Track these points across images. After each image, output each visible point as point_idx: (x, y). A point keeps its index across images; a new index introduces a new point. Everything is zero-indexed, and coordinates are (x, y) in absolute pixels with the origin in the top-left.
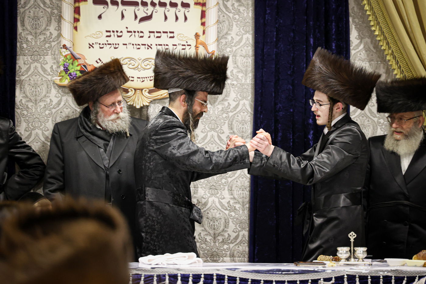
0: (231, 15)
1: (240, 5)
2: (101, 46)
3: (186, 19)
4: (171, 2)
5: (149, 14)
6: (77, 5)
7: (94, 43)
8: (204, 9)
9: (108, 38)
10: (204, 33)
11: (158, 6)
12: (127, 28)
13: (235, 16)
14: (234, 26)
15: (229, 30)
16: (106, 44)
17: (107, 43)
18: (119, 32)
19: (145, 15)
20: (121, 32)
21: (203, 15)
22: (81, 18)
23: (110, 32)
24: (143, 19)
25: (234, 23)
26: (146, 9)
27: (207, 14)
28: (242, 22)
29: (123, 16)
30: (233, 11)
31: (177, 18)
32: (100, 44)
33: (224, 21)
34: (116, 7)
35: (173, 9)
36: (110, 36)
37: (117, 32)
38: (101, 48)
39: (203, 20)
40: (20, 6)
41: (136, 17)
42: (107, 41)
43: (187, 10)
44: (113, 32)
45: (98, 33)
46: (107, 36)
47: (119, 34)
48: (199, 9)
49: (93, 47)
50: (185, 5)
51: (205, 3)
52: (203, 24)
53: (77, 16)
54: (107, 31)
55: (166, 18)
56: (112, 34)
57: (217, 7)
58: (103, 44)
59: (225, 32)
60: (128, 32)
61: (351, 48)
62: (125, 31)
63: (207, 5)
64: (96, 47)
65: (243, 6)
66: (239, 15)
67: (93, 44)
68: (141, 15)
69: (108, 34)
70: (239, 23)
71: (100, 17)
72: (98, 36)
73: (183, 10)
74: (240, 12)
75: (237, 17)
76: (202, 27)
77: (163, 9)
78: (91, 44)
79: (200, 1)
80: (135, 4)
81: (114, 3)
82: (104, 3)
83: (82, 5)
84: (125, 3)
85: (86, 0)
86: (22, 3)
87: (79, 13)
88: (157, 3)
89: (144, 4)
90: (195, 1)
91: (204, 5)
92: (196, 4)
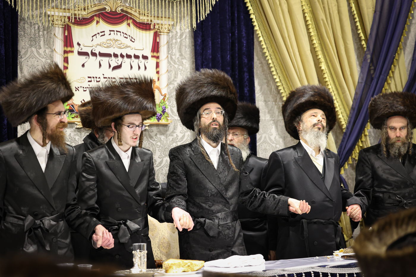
0: (176, 66)
1: (182, 59)
2: (85, 89)
3: (146, 68)
4: (134, 55)
5: (119, 64)
6: (66, 55)
7: (80, 87)
8: (158, 61)
9: (90, 83)
10: (158, 80)
11: (125, 57)
12: (103, 75)
13: (179, 67)
14: (179, 74)
15: (175, 77)
16: (88, 88)
17: (88, 86)
18: (98, 78)
19: (116, 65)
20: (99, 78)
21: (158, 65)
22: (69, 66)
23: (91, 77)
24: (115, 68)
25: (179, 72)
26: (117, 59)
27: (160, 64)
28: (184, 71)
29: (100, 65)
30: (178, 63)
31: (139, 68)
32: (83, 88)
33: (171, 71)
34: (94, 58)
35: (136, 61)
36: (91, 81)
37: (96, 78)
38: (84, 91)
39: (158, 70)
40: (20, 57)
41: (110, 66)
42: (89, 85)
43: (146, 61)
44: (93, 78)
45: (82, 79)
46: (89, 81)
47: (98, 80)
48: (154, 60)
49: (79, 90)
50: (145, 57)
51: (159, 56)
52: (158, 72)
53: (66, 65)
54: (89, 77)
55: (131, 67)
56: (92, 79)
57: (167, 60)
58: (86, 88)
59: (172, 78)
60: (104, 78)
61: (256, 92)
62: (102, 77)
63: (160, 57)
64: (81, 90)
65: (185, 59)
66: (182, 66)
67: (78, 87)
68: (113, 64)
69: (90, 79)
70: (182, 72)
71: (83, 65)
72: (82, 81)
73: (143, 61)
74: (182, 63)
75: (181, 67)
76: (157, 75)
77: (129, 60)
78: (77, 88)
79: (155, 54)
80: (109, 55)
81: (94, 54)
82: (86, 54)
83: (70, 56)
84: (101, 55)
85: (72, 52)
86: (21, 54)
87: (67, 62)
88: (125, 55)
89: (116, 56)
90: (152, 54)
91: (158, 58)
92: (153, 57)
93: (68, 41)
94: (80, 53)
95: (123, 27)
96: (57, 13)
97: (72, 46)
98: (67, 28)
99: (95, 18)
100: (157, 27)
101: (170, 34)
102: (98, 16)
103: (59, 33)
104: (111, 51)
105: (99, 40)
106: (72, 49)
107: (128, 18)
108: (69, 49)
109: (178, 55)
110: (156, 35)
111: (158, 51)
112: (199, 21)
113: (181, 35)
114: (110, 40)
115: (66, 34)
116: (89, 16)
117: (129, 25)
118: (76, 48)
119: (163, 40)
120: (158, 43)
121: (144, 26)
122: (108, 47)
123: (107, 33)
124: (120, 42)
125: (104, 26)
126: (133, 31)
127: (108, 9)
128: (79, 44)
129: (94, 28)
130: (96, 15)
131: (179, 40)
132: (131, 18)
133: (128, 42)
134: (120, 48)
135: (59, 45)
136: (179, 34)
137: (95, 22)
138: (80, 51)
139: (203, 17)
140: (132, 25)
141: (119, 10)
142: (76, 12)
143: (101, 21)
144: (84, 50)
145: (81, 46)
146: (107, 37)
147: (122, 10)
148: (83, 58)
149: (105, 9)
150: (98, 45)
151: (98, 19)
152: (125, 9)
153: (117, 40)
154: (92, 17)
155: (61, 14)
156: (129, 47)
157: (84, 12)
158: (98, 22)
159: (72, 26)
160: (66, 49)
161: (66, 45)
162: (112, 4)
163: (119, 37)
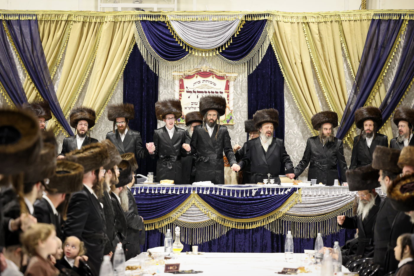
1: (242, 93)
6: (180, 93)
8: (228, 94)
13: (240, 97)
14: (240, 100)
15: (238, 102)
16: (191, 108)
20: (197, 103)
22: (182, 98)
28: (243, 99)
29: (197, 97)
30: (240, 95)
32: (189, 107)
33: (236, 99)
34: (195, 93)
38: (189, 109)
39: (228, 98)
44: (194, 103)
45: (188, 103)
46: (192, 105)
48: (227, 94)
50: (221, 93)
53: (180, 97)
54: (192, 103)
57: (233, 93)
59: (236, 102)
65: (244, 93)
66: (242, 96)
71: (189, 97)
78: (186, 108)
79: (227, 91)
80: (202, 92)
82: (191, 92)
83: (182, 93)
84: (198, 92)
85: (184, 91)
86: (160, 93)
87: (181, 96)
88: (211, 92)
89: (206, 92)
90: (225, 91)
91: (228, 92)
92: (225, 92)
93: (182, 86)
94: (187, 92)
95: (210, 79)
96: (175, 74)
97: (183, 88)
98: (181, 80)
99: (195, 75)
100: (228, 77)
101: (236, 81)
102: (197, 74)
103: (177, 83)
104: (203, 90)
105: (197, 85)
106: (184, 90)
107: (213, 74)
108: (182, 90)
109: (240, 91)
110: (228, 81)
111: (228, 89)
112: (249, 74)
113: (242, 81)
114: (203, 85)
115: (181, 83)
116: (192, 74)
117: (213, 77)
118: (186, 90)
119: (231, 84)
120: (229, 85)
121: (221, 78)
122: (202, 88)
123: (201, 82)
124: (208, 86)
125: (200, 78)
126: (215, 80)
127: (202, 71)
128: (187, 88)
129: (194, 80)
130: (196, 74)
131: (240, 84)
132: (214, 74)
133: (212, 85)
134: (208, 89)
135: (177, 88)
136: (241, 81)
137: (195, 77)
139: (251, 72)
140: (214, 77)
141: (208, 71)
142: (185, 73)
143: (199, 77)
144: (190, 90)
145: (188, 88)
146: (201, 83)
147: (209, 70)
148: (189, 94)
149: (201, 70)
150: (197, 87)
151: (197, 76)
152: (212, 70)
153: (207, 85)
154: (195, 74)
155: (178, 74)
156: (213, 88)
157: (190, 73)
158: (197, 77)
159: (184, 79)
160: (180, 90)
161: (181, 88)
162: (205, 68)
163: (207, 83)
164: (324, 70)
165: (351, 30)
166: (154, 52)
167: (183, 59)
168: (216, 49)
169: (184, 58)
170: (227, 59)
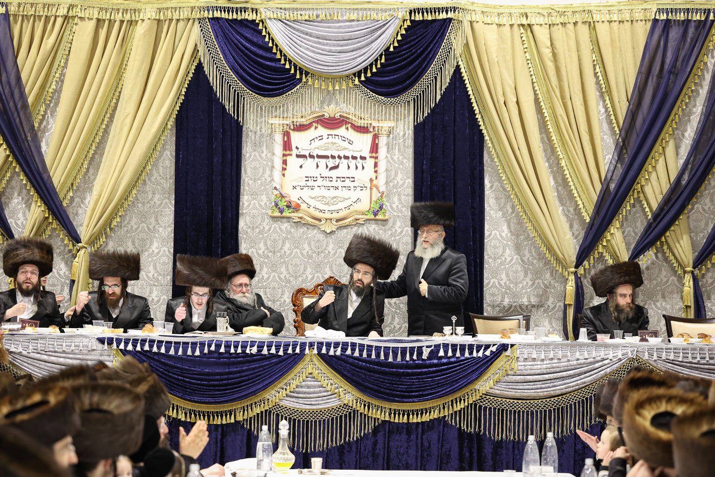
1: (403, 158)
2: (302, 188)
3: (363, 168)
4: (352, 156)
5: (337, 164)
6: (285, 158)
8: (377, 161)
10: (376, 178)
11: (343, 158)
12: (320, 174)
14: (399, 173)
15: (395, 176)
16: (305, 186)
19: (334, 165)
20: (316, 177)
21: (376, 165)
22: (287, 168)
23: (308, 177)
24: (332, 168)
25: (399, 171)
26: (334, 160)
27: (378, 164)
28: (405, 170)
29: (318, 166)
30: (398, 163)
31: (357, 167)
33: (391, 170)
34: (312, 159)
35: (354, 161)
36: (308, 181)
37: (314, 177)
39: (376, 169)
40: (244, 160)
41: (327, 167)
42: (306, 184)
43: (364, 161)
44: (311, 177)
45: (299, 178)
46: (306, 181)
47: (315, 179)
48: (373, 160)
49: (296, 188)
50: (363, 158)
52: (376, 172)
53: (284, 166)
54: (306, 177)
55: (349, 167)
56: (310, 179)
57: (386, 159)
58: (303, 186)
59: (392, 177)
60: (321, 177)
62: (319, 177)
63: (379, 158)
65: (406, 159)
66: (403, 165)
67: (296, 186)
68: (331, 165)
69: (307, 179)
70: (402, 171)
71: (301, 167)
72: (300, 180)
73: (361, 161)
74: (403, 163)
75: (401, 167)
76: (375, 174)
77: (346, 161)
79: (374, 155)
80: (326, 157)
81: (312, 156)
82: (304, 156)
83: (288, 158)
84: (319, 157)
85: (291, 155)
86: (246, 157)
87: (286, 164)
88: (343, 156)
89: (333, 157)
90: (371, 155)
91: (376, 158)
92: (371, 157)
93: (287, 146)
94: (298, 156)
95: (342, 131)
96: (275, 121)
97: (290, 149)
98: (287, 134)
99: (314, 124)
100: (376, 129)
101: (392, 136)
102: (317, 122)
103: (279, 139)
104: (328, 153)
105: (317, 143)
106: (291, 153)
107: (347, 123)
108: (288, 152)
109: (399, 155)
110: (376, 137)
111: (377, 152)
112: (416, 123)
113: (403, 136)
114: (328, 143)
115: (286, 139)
116: (308, 122)
117: (347, 129)
118: (295, 152)
119: (383, 141)
120: (377, 144)
121: (363, 130)
122: (326, 150)
123: (325, 137)
124: (338, 145)
125: (322, 131)
126: (351, 134)
127: (327, 116)
128: (297, 148)
129: (312, 133)
130: (314, 122)
132: (349, 123)
133: (346, 144)
134: (338, 150)
135: (278, 149)
136: (400, 136)
137: (313, 128)
138: (298, 154)
139: (420, 119)
140: (350, 128)
141: (337, 116)
142: (295, 120)
143: (320, 127)
144: (302, 153)
145: (300, 150)
146: (325, 140)
147: (340, 116)
148: (301, 160)
149: (324, 115)
150: (316, 148)
151: (316, 125)
152: (345, 115)
153: (335, 143)
154: (312, 123)
155: (281, 122)
156: (347, 149)
157: (303, 120)
158: (316, 128)
159: (291, 131)
160: (285, 152)
161: (285, 149)
162: (331, 110)
163: (336, 140)
164: (561, 116)
165: (612, 40)
166: (236, 79)
167: (290, 92)
168: (354, 74)
169: (293, 91)
170: (374, 94)
